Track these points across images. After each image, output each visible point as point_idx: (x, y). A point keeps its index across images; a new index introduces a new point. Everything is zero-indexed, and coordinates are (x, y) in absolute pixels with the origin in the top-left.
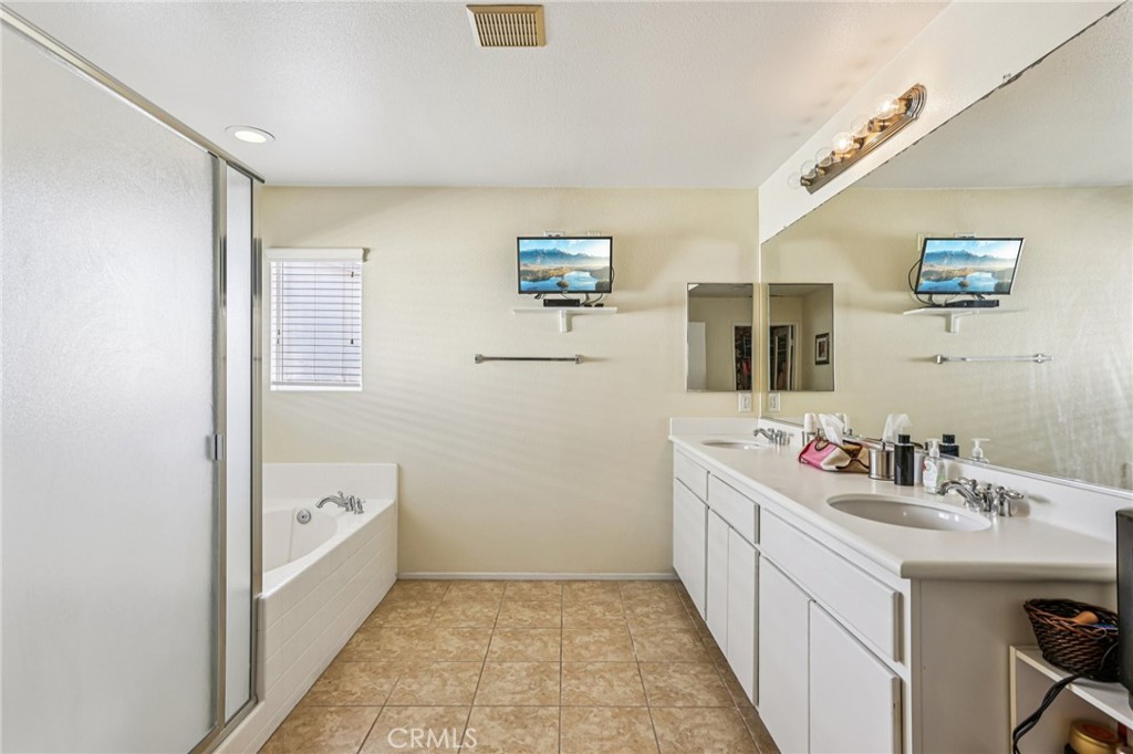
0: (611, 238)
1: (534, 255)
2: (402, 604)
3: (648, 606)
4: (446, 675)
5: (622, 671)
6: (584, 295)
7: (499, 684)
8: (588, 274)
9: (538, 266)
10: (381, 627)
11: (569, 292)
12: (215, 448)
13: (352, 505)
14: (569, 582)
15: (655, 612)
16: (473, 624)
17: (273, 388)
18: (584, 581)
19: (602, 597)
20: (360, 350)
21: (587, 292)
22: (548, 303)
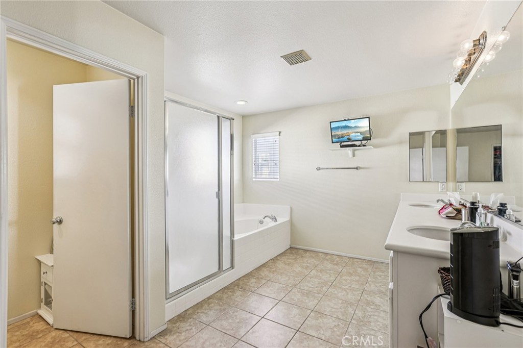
0: (369, 118)
1: (338, 128)
2: (288, 255)
3: (383, 273)
4: (291, 277)
5: (355, 291)
6: (360, 142)
7: (307, 284)
8: (359, 134)
9: (339, 132)
10: (278, 260)
11: (352, 141)
12: (219, 195)
13: (274, 219)
14: (354, 258)
15: (384, 276)
16: (308, 265)
17: (254, 179)
18: (360, 259)
19: (364, 266)
20: (278, 166)
21: (361, 140)
22: (342, 146)
